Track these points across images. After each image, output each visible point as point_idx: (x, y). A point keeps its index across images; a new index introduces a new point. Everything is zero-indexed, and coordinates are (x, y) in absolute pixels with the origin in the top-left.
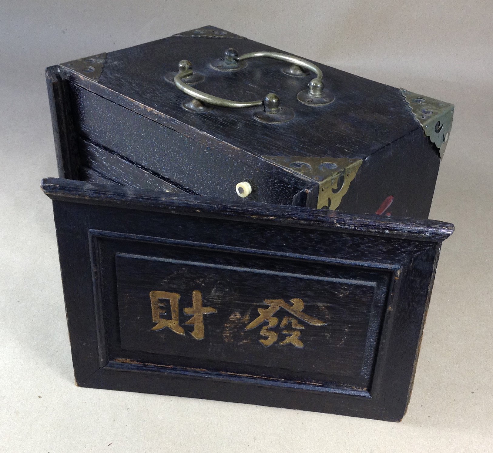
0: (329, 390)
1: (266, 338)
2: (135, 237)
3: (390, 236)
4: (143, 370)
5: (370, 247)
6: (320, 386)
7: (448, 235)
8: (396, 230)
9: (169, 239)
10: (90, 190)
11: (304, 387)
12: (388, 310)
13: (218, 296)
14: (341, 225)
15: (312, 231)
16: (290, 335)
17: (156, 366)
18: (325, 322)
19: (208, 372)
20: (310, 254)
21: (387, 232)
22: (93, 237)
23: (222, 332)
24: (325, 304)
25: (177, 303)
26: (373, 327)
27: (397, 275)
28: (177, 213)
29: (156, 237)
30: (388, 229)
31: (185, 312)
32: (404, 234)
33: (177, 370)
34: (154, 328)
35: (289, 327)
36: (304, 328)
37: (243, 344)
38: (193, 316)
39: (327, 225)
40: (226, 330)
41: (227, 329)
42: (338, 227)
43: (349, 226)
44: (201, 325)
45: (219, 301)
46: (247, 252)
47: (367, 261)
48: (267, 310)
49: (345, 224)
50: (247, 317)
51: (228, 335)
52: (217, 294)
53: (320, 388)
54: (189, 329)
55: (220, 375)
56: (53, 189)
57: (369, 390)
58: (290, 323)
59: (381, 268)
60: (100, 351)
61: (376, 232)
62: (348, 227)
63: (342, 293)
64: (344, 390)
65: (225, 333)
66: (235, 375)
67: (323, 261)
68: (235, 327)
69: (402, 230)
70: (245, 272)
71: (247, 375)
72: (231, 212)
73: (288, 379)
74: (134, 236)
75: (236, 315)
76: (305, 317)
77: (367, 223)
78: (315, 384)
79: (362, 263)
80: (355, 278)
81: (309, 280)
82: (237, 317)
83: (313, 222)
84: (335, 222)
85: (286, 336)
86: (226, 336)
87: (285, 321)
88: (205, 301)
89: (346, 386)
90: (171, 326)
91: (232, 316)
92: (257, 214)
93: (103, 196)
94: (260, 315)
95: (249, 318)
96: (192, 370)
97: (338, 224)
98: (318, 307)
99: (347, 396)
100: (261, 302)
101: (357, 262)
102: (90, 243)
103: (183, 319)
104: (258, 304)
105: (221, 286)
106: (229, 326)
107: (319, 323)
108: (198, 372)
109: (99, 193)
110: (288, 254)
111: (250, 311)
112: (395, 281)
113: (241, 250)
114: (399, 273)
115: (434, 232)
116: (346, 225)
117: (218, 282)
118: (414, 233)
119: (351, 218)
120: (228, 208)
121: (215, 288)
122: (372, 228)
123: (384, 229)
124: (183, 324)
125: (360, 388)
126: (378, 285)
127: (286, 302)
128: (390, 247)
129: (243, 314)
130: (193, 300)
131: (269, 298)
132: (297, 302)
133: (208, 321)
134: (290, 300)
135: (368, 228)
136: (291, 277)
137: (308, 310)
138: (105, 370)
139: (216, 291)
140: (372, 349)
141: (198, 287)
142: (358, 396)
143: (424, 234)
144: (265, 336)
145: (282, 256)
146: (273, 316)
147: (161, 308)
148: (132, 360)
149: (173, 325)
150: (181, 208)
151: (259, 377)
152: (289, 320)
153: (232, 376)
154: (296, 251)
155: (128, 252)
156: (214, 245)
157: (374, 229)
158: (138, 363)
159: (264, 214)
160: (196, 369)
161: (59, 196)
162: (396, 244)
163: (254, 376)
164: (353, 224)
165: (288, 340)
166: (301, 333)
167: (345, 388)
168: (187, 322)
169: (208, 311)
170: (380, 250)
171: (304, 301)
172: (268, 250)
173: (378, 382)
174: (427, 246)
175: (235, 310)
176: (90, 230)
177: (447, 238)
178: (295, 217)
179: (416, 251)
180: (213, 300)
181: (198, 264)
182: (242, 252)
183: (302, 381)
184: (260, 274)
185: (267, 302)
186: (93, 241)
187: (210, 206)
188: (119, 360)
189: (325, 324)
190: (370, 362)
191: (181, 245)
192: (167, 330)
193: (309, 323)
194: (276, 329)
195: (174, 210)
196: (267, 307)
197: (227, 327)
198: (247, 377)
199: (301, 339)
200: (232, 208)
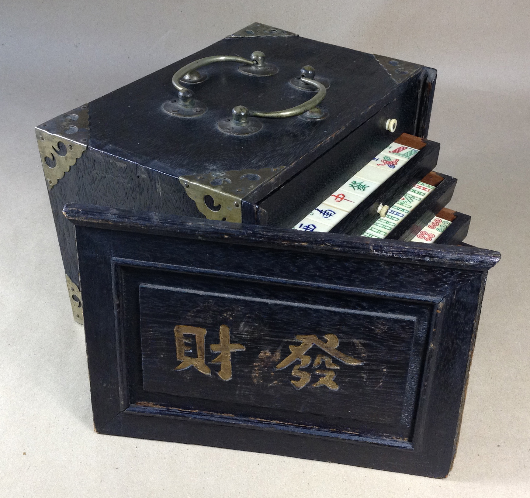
0: (367, 440)
1: (298, 379)
2: (160, 266)
3: (431, 264)
4: (166, 414)
5: (409, 277)
6: (357, 435)
7: (495, 263)
8: (437, 257)
9: (196, 268)
10: (114, 215)
11: (339, 436)
12: (429, 347)
13: (247, 332)
14: (378, 252)
15: (347, 259)
16: (324, 376)
17: (180, 411)
18: (361, 361)
19: (236, 417)
20: (345, 285)
21: (428, 259)
22: (116, 265)
23: (251, 372)
24: (361, 341)
25: (203, 339)
26: (414, 368)
27: (439, 308)
28: (204, 240)
29: (181, 266)
30: (428, 256)
31: (211, 350)
32: (446, 261)
33: (202, 415)
34: (178, 367)
35: (322, 367)
36: (338, 368)
37: (273, 385)
38: (220, 354)
39: (363, 252)
40: (255, 370)
41: (257, 369)
42: (374, 254)
43: (387, 253)
44: (229, 364)
45: (248, 337)
46: (277, 282)
47: (406, 292)
48: (299, 347)
49: (382, 251)
50: (278, 355)
51: (257, 375)
52: (246, 329)
53: (356, 438)
54: (216, 369)
55: (249, 421)
56: (75, 213)
57: (410, 441)
58: (324, 363)
59: (421, 300)
60: (121, 393)
61: (415, 260)
62: (385, 254)
63: (379, 328)
64: (383, 440)
65: (254, 373)
66: (264, 421)
67: (359, 292)
68: (265, 367)
69: (444, 257)
70: (276, 305)
71: (278, 422)
72: (261, 237)
73: (322, 426)
74: (159, 264)
75: (266, 353)
76: (340, 356)
77: (406, 250)
78: (351, 433)
79: (401, 295)
80: (393, 311)
81: (345, 314)
82: (267, 354)
83: (348, 249)
84: (372, 249)
85: (320, 376)
86: (255, 377)
87: (318, 360)
88: (233, 337)
89: (385, 436)
90: (196, 365)
91: (261, 354)
92: (289, 239)
93: (127, 220)
94: (291, 353)
95: (280, 356)
96: (219, 415)
97: (374, 251)
98: (354, 343)
99: (386, 447)
100: (293, 338)
101: (396, 294)
102: (113, 273)
103: (209, 357)
104: (289, 340)
105: (250, 320)
106: (259, 365)
107: (355, 363)
108: (226, 418)
109: (123, 218)
110: (321, 285)
111: (281, 348)
112: (437, 315)
113: (271, 280)
114: (441, 305)
115: (479, 260)
117: (247, 316)
118: (457, 260)
119: (388, 245)
120: (258, 234)
121: (244, 323)
122: (411, 256)
123: (424, 256)
124: (209, 363)
125: (401, 438)
126: (419, 320)
127: (319, 338)
128: (430, 277)
129: (273, 352)
130: (220, 335)
131: (301, 334)
132: (331, 339)
133: (236, 360)
134: (323, 336)
135: (407, 255)
136: (325, 310)
137: (344, 348)
138: (126, 414)
139: (245, 326)
140: (413, 393)
141: (225, 322)
142: (398, 447)
143: (468, 262)
144: (297, 376)
145: (314, 287)
146: (306, 354)
147: (187, 344)
148: (155, 403)
149: (199, 364)
150: (208, 233)
151: (290, 425)
152: (322, 359)
153: (261, 422)
154: (329, 281)
155: (152, 283)
156: (242, 274)
157: (413, 256)
158: (161, 407)
159: (296, 240)
160: (223, 415)
161: (82, 221)
162: (438, 274)
163: (285, 423)
164: (391, 251)
165: (322, 381)
166: (335, 373)
167: (384, 438)
168: (213, 360)
169: (236, 348)
170: (421, 280)
171: (339, 338)
172: (300, 280)
173: (421, 431)
174: (471, 276)
175: (265, 347)
176: (113, 258)
177: (493, 266)
178: (329, 243)
179: (459, 281)
180: (241, 336)
181: (226, 295)
182: (272, 282)
183: (337, 430)
184: (292, 307)
185: (299, 338)
186: (116, 270)
187: (239, 232)
188: (140, 404)
189: (361, 364)
190: (411, 407)
191: (209, 274)
192: (193, 370)
193: (344, 362)
194: (309, 369)
195: (201, 236)
196: (299, 344)
197: (256, 366)
198: (277, 424)
199: (335, 381)
200: (262, 233)
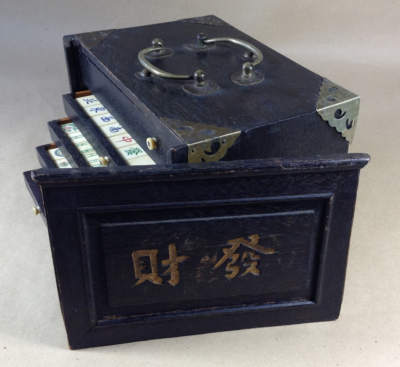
0: (283, 305)
1: (230, 273)
2: (118, 208)
3: (324, 171)
4: (130, 321)
5: (308, 182)
6: (274, 304)
7: (367, 162)
8: (329, 164)
10: (78, 174)
11: (263, 307)
12: (325, 230)
13: (190, 245)
14: (287, 168)
15: (263, 177)
16: (250, 266)
17: (139, 317)
18: (277, 250)
19: (184, 312)
20: (263, 197)
21: (322, 167)
23: (194, 275)
24: (276, 235)
25: (156, 258)
27: (331, 201)
28: (153, 181)
29: (136, 205)
30: (322, 165)
31: (163, 265)
32: (334, 167)
33: (158, 316)
34: (137, 283)
35: (248, 260)
36: (260, 258)
37: (212, 281)
38: (170, 266)
39: (275, 170)
41: (199, 272)
42: (284, 170)
44: (177, 273)
45: (191, 250)
46: (213, 204)
47: (307, 193)
48: (231, 249)
53: (275, 306)
54: (167, 278)
55: (194, 312)
56: (44, 178)
58: (249, 257)
59: (318, 197)
61: (313, 169)
62: (292, 168)
63: (289, 223)
64: (294, 302)
65: (197, 275)
66: (205, 310)
67: (273, 200)
68: (205, 269)
69: (333, 164)
70: (212, 220)
71: (216, 308)
72: (199, 172)
73: (248, 303)
75: (206, 258)
76: (261, 249)
78: (270, 303)
79: (303, 196)
80: (297, 209)
81: (263, 217)
83: (264, 170)
84: (282, 167)
85: (247, 267)
86: (198, 278)
87: (245, 256)
88: (179, 251)
89: (295, 299)
90: (151, 279)
91: (202, 260)
92: (220, 170)
93: (89, 176)
94: (225, 254)
95: (216, 258)
96: (170, 313)
97: (284, 167)
98: (271, 238)
99: (297, 307)
100: (225, 243)
101: (300, 196)
103: (161, 270)
104: (223, 245)
105: (193, 236)
106: (201, 269)
107: (272, 252)
108: (176, 314)
109: (86, 175)
110: (246, 199)
111: (217, 252)
112: (329, 206)
114: (332, 198)
115: (357, 161)
116: (290, 167)
117: (190, 233)
118: (342, 165)
119: (293, 162)
120: (196, 170)
121: (187, 239)
122: (310, 167)
123: (319, 165)
124: (161, 275)
125: (305, 298)
126: (315, 212)
127: (245, 239)
128: (323, 179)
129: (211, 257)
130: (170, 252)
131: (232, 239)
132: (254, 238)
133: (182, 268)
134: (248, 237)
135: (307, 167)
136: (249, 218)
137: (263, 242)
138: (96, 329)
139: (188, 242)
141: (173, 241)
142: (305, 305)
143: (350, 164)
144: (229, 271)
145: (240, 202)
146: (235, 253)
147: (142, 265)
149: (153, 277)
150: (157, 176)
151: (225, 307)
152: (248, 254)
153: (202, 311)
154: (251, 196)
157: (312, 167)
158: (123, 317)
159: (226, 169)
160: (173, 312)
162: (328, 176)
163: (221, 307)
164: (296, 166)
165: (248, 270)
166: (258, 262)
168: (165, 272)
169: (182, 259)
170: (316, 183)
171: (259, 236)
172: (229, 199)
174: (351, 174)
175: (205, 254)
176: (79, 208)
177: (366, 164)
178: (250, 168)
179: (343, 179)
180: (186, 249)
181: (172, 221)
182: (209, 204)
183: (260, 303)
184: (225, 220)
185: (230, 243)
187: (181, 170)
188: (106, 318)
192: (147, 282)
193: (264, 253)
195: (151, 178)
196: (230, 247)
197: (199, 270)
199: (258, 268)
200: (199, 169)
